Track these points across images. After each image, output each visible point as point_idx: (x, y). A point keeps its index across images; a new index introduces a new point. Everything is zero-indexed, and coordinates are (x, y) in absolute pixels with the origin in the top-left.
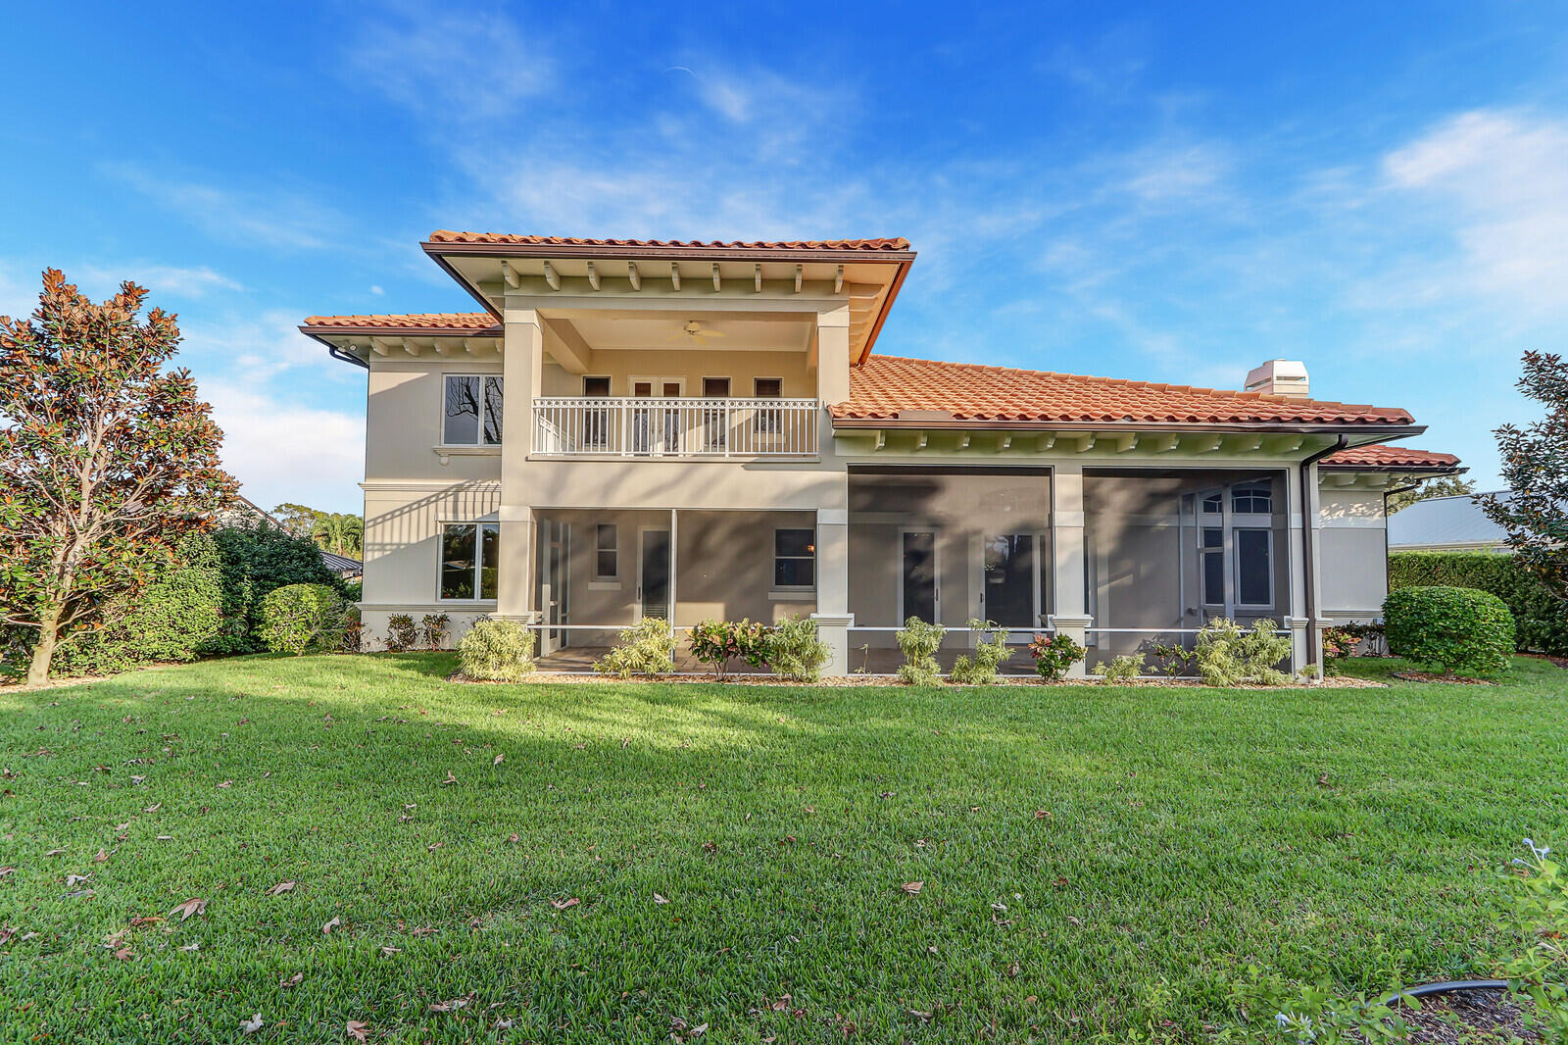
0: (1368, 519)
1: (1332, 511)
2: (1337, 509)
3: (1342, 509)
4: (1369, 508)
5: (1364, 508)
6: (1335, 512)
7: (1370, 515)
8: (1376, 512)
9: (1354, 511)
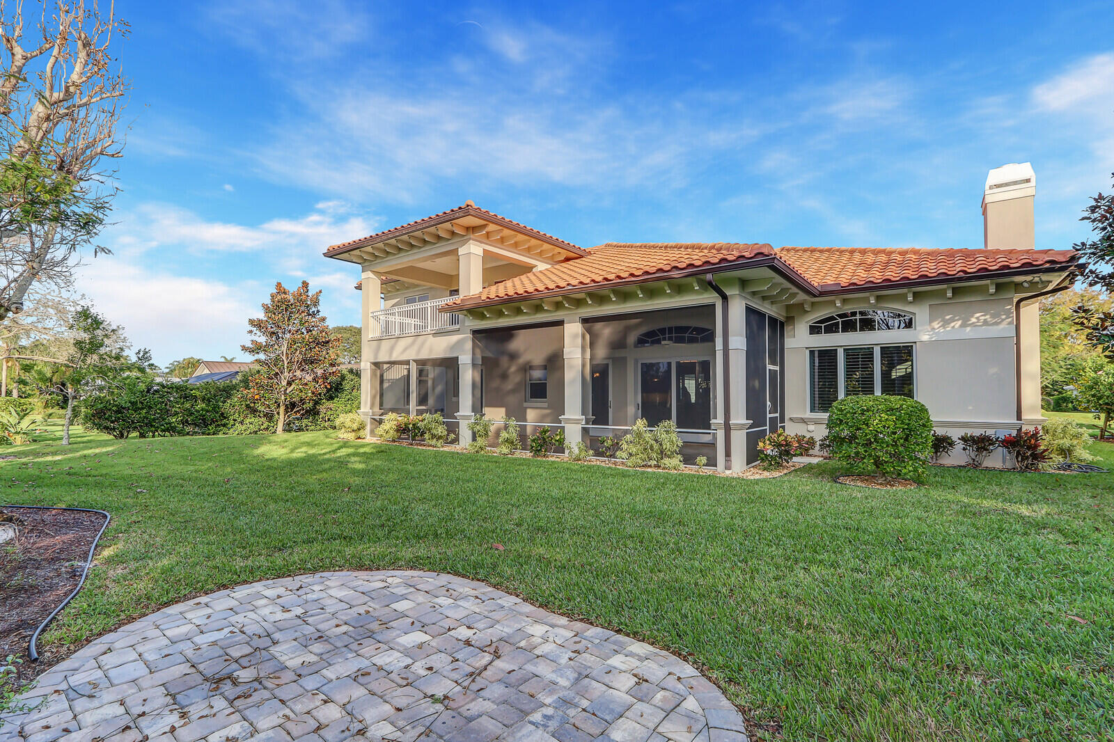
0: (990, 327)
1: (946, 323)
2: (952, 320)
3: (958, 320)
4: (993, 316)
5: (988, 317)
6: (949, 323)
7: (997, 324)
8: (1003, 320)
9: (974, 320)
